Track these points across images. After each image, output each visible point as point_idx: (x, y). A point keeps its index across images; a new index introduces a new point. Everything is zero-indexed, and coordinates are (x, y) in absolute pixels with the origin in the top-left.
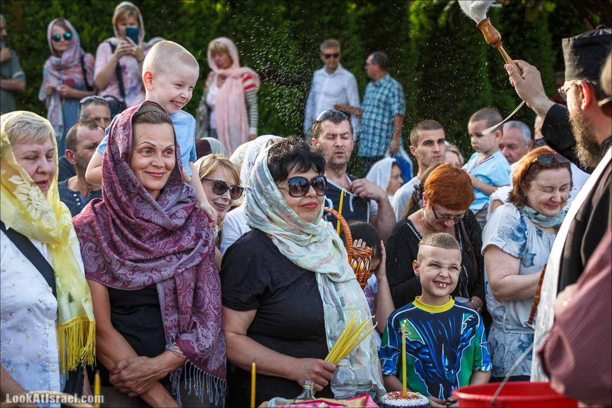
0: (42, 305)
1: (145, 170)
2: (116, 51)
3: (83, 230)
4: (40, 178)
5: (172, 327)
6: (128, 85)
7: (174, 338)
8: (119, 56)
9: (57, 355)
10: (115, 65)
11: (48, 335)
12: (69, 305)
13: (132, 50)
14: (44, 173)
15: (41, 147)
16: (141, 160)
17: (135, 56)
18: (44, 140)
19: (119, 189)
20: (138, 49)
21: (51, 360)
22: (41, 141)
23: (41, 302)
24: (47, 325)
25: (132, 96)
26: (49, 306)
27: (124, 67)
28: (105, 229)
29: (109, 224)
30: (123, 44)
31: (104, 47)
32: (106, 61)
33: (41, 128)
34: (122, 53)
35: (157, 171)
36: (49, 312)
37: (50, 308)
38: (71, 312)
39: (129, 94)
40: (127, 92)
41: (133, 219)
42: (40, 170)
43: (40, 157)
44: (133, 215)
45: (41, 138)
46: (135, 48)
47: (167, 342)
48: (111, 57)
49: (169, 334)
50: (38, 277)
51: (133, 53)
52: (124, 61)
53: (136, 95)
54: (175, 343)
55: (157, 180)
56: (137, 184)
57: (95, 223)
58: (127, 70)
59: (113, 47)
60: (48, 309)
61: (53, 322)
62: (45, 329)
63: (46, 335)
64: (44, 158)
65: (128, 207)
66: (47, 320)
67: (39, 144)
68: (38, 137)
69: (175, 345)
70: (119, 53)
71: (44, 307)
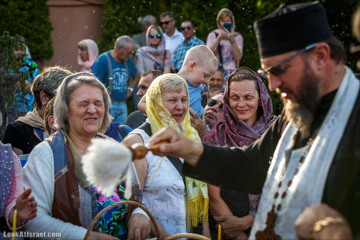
0: (175, 187)
1: (236, 109)
2: (219, 37)
3: (209, 139)
4: (176, 112)
5: (255, 201)
6: (224, 57)
7: (255, 207)
8: (220, 40)
9: (185, 216)
10: (217, 45)
11: (179, 204)
12: (193, 189)
13: (227, 36)
14: (178, 110)
15: (178, 95)
16: (233, 103)
17: (229, 39)
18: (180, 91)
19: (229, 117)
20: (231, 36)
21: (182, 218)
22: (179, 91)
23: (174, 185)
24: (179, 198)
25: (227, 63)
26: (179, 188)
27: (223, 46)
28: (222, 140)
29: (224, 137)
30: (222, 32)
31: (211, 35)
32: (212, 43)
33: (179, 84)
34: (222, 38)
35: (241, 109)
36: (180, 191)
37: (180, 188)
38: (194, 193)
39: (226, 61)
40: (224, 61)
41: (236, 134)
42: (177, 108)
43: (177, 101)
44: (236, 132)
45: (179, 89)
46: (229, 35)
47: (251, 209)
48: (215, 40)
49: (252, 205)
50: (174, 170)
51: (228, 38)
52: (223, 42)
53: (229, 62)
54: (255, 211)
55: (242, 115)
56: (234, 115)
57: (215, 136)
58: (224, 48)
59: (217, 35)
60: (179, 189)
61: (182, 196)
62: (178, 200)
63: (178, 204)
64: (180, 101)
65: (233, 127)
66: (179, 195)
67: (177, 93)
68: (176, 89)
69: (255, 212)
70: (220, 38)
71: (176, 188)
